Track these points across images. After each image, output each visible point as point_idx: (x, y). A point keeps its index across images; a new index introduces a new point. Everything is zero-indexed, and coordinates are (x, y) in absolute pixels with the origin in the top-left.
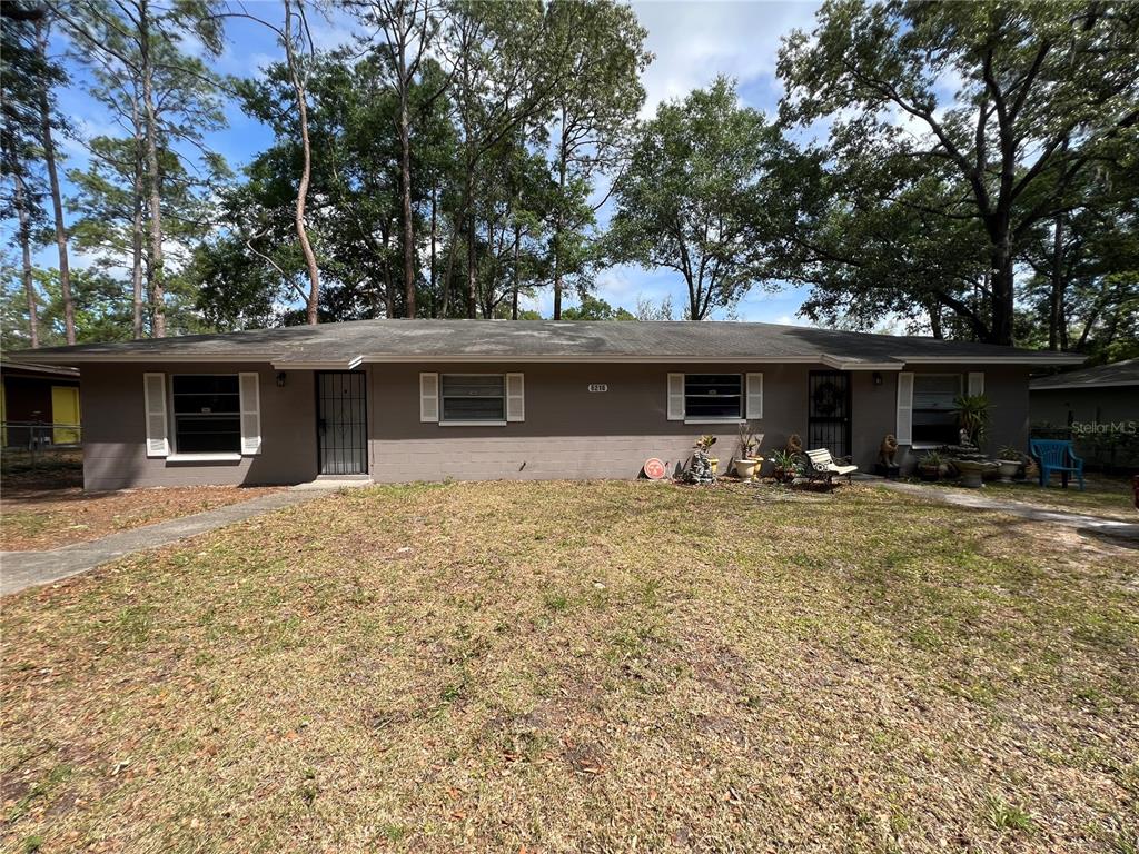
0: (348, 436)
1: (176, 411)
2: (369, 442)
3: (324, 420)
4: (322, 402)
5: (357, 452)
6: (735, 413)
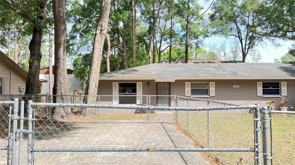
1: (119, 93)
2: (171, 102)
4: (158, 90)
5: (167, 104)
6: (278, 93)
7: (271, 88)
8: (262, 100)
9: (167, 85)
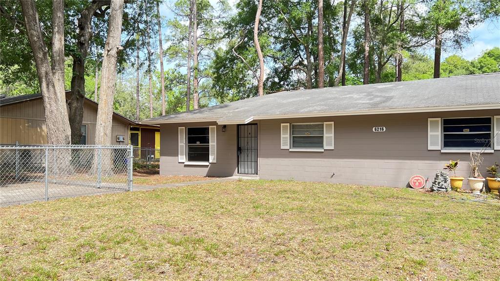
0: (250, 155)
1: (189, 143)
2: (258, 159)
3: (240, 148)
4: (240, 138)
5: (253, 164)
7: (466, 132)
8: (440, 160)
9: (254, 129)
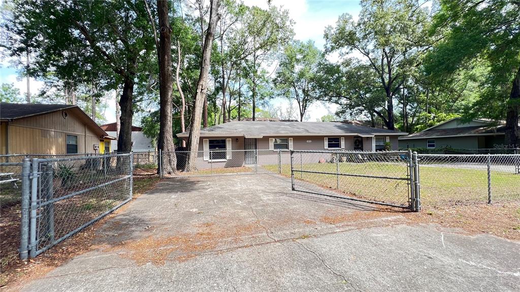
0: (252, 154)
1: (210, 149)
2: (257, 156)
4: (246, 145)
5: (254, 158)
6: (338, 147)
7: (333, 142)
9: (253, 140)
